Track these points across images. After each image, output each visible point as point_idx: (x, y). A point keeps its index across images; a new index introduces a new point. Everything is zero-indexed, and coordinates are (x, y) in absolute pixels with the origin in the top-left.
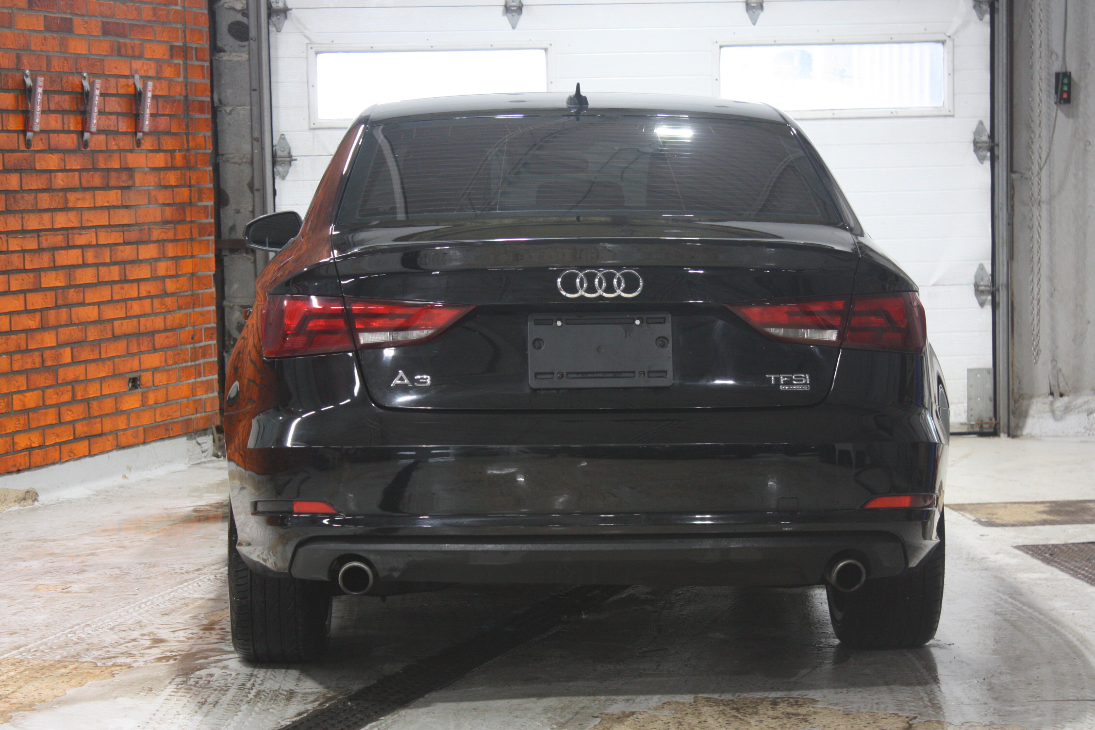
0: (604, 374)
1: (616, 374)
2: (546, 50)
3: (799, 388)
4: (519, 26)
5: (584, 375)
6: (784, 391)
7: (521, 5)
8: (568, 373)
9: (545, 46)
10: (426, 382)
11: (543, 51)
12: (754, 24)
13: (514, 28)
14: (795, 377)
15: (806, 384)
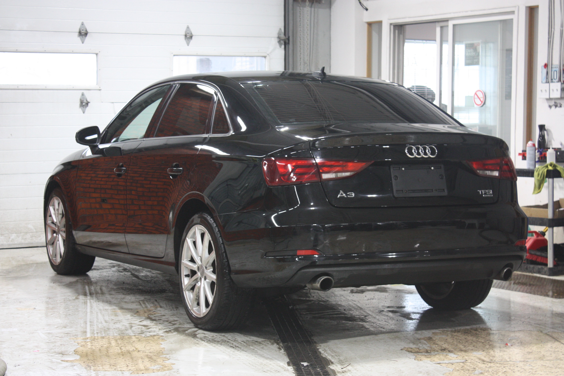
0: (422, 191)
1: (426, 191)
2: (97, 54)
3: (489, 195)
4: (85, 42)
5: (414, 191)
6: (485, 197)
7: (87, 32)
8: (408, 190)
9: (97, 52)
10: (352, 195)
11: (95, 55)
12: (188, 45)
13: (83, 43)
14: (488, 191)
15: (491, 194)
